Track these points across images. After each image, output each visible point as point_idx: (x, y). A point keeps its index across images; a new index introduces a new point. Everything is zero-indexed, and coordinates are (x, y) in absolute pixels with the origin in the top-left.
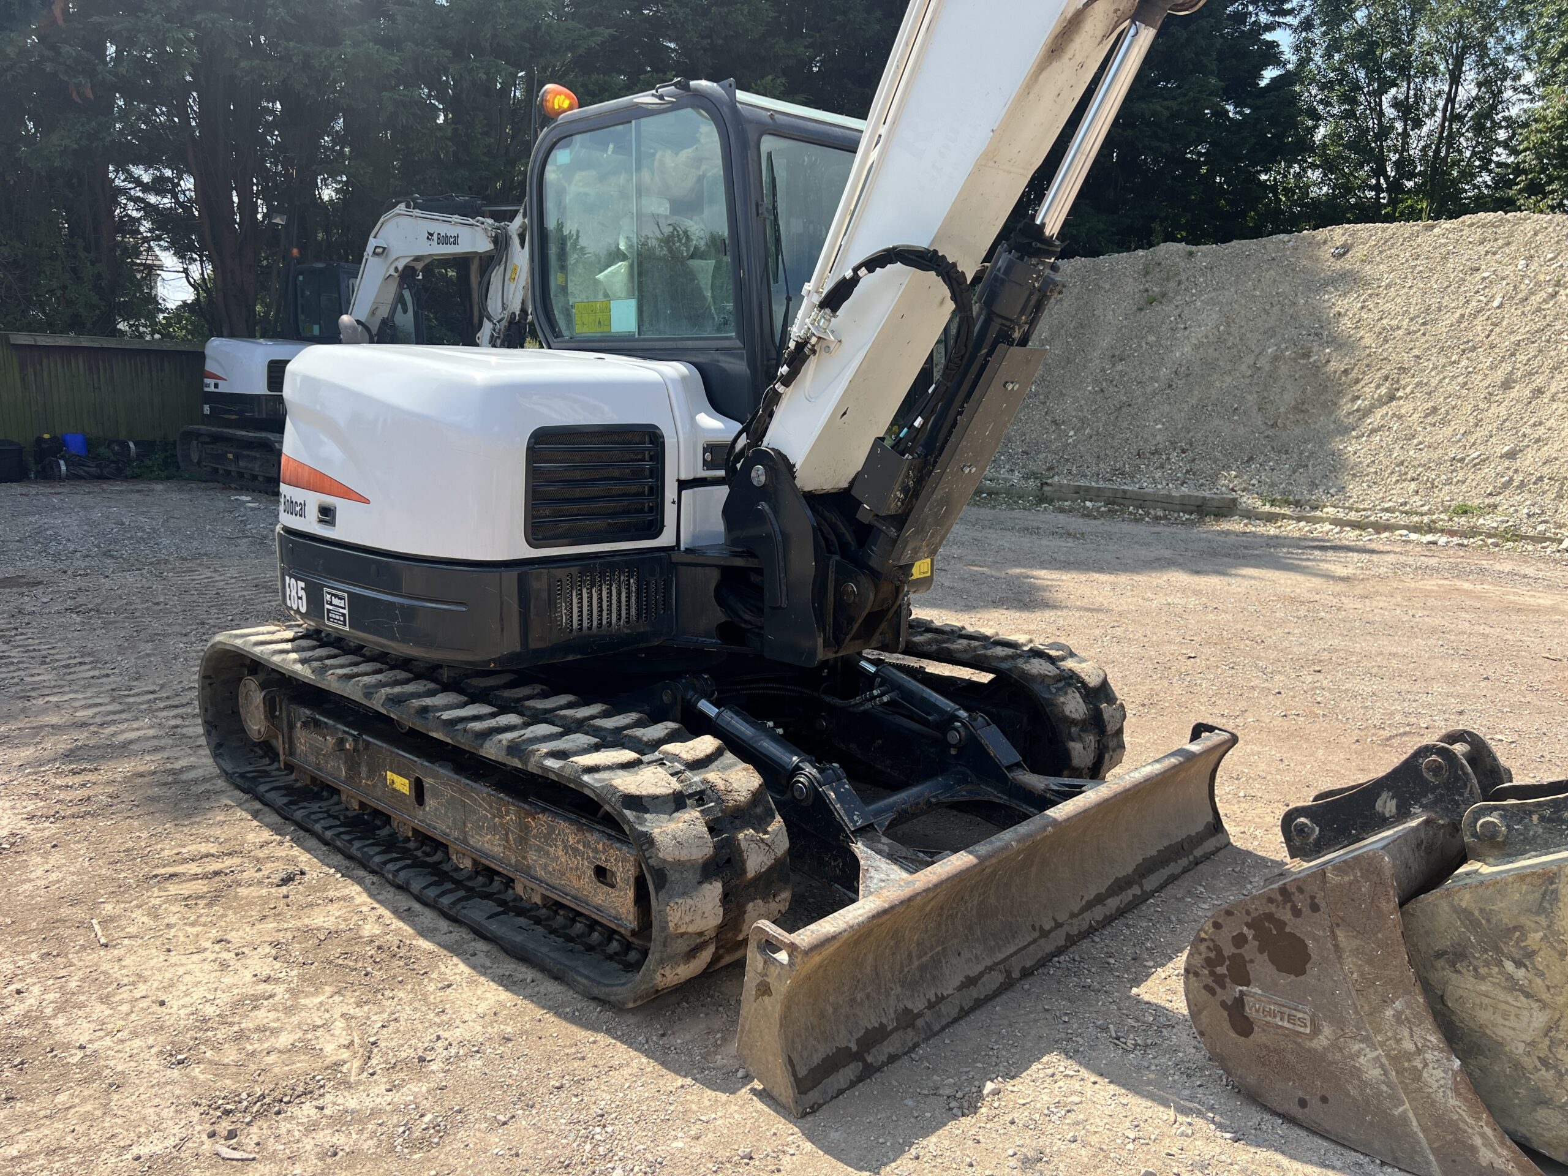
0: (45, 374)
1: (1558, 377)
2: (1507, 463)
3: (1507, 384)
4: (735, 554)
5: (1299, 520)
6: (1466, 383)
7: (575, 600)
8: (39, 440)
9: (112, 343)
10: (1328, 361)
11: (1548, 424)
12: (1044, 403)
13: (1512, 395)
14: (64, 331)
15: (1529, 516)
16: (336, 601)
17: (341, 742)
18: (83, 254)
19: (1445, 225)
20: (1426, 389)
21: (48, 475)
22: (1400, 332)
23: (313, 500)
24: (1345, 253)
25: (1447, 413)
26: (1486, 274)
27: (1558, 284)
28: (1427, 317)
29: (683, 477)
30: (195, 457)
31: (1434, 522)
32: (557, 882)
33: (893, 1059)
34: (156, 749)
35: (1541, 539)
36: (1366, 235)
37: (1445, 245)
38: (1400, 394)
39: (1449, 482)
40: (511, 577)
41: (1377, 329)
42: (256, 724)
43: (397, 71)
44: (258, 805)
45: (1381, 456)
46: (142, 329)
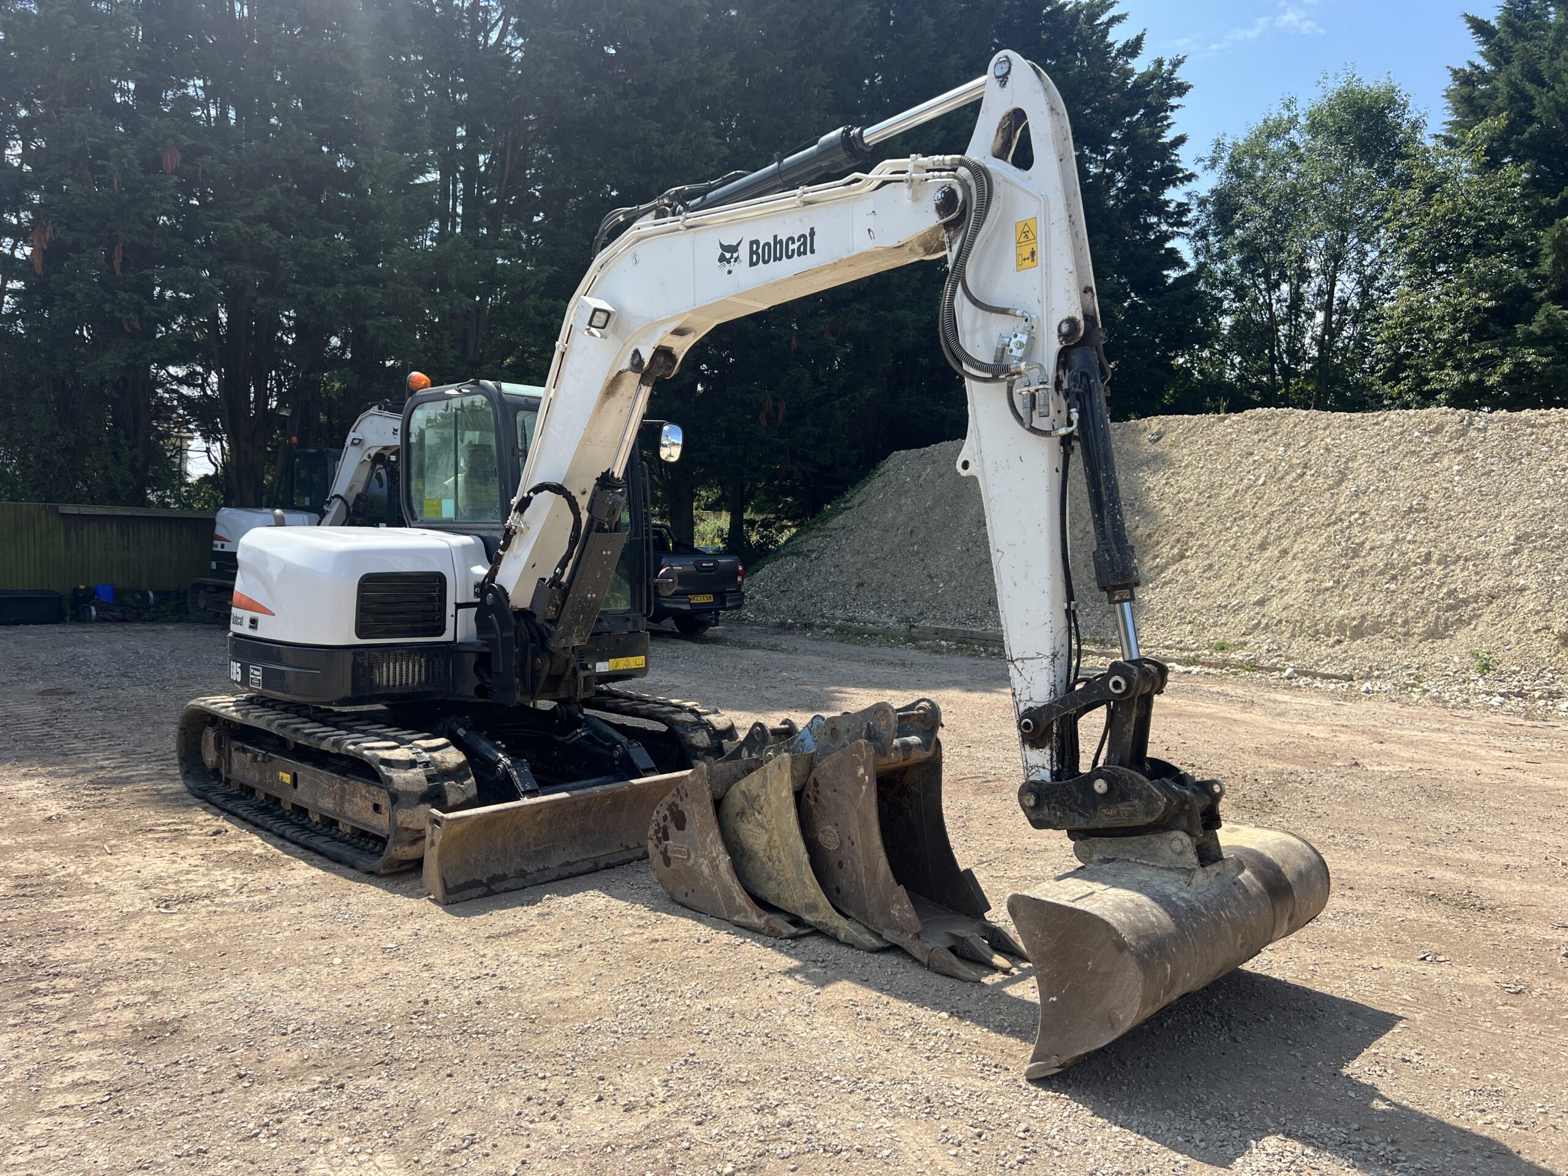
0: (85, 538)
1: (1300, 540)
2: (1257, 609)
3: (1263, 547)
4: (485, 645)
5: (1101, 655)
6: (1235, 545)
7: (385, 669)
8: (76, 590)
9: (141, 512)
10: (1137, 527)
11: (1289, 579)
12: (923, 560)
13: (1266, 555)
14: (102, 503)
15: (1268, 651)
16: (256, 673)
17: (255, 757)
18: (123, 441)
19: (1234, 417)
20: (1206, 550)
21: (80, 618)
22: (1191, 504)
23: (247, 615)
24: (1159, 439)
25: (1220, 569)
26: (1256, 458)
27: (1305, 466)
28: (1212, 491)
29: (458, 601)
30: (202, 604)
31: (1198, 656)
32: (356, 817)
33: (507, 891)
34: (148, 780)
35: (1273, 669)
36: (1175, 425)
37: (1231, 434)
38: (1188, 554)
39: (1215, 624)
40: (349, 654)
41: (1174, 501)
42: (210, 757)
43: (381, 303)
44: (207, 805)
45: (1168, 605)
46: (167, 500)
